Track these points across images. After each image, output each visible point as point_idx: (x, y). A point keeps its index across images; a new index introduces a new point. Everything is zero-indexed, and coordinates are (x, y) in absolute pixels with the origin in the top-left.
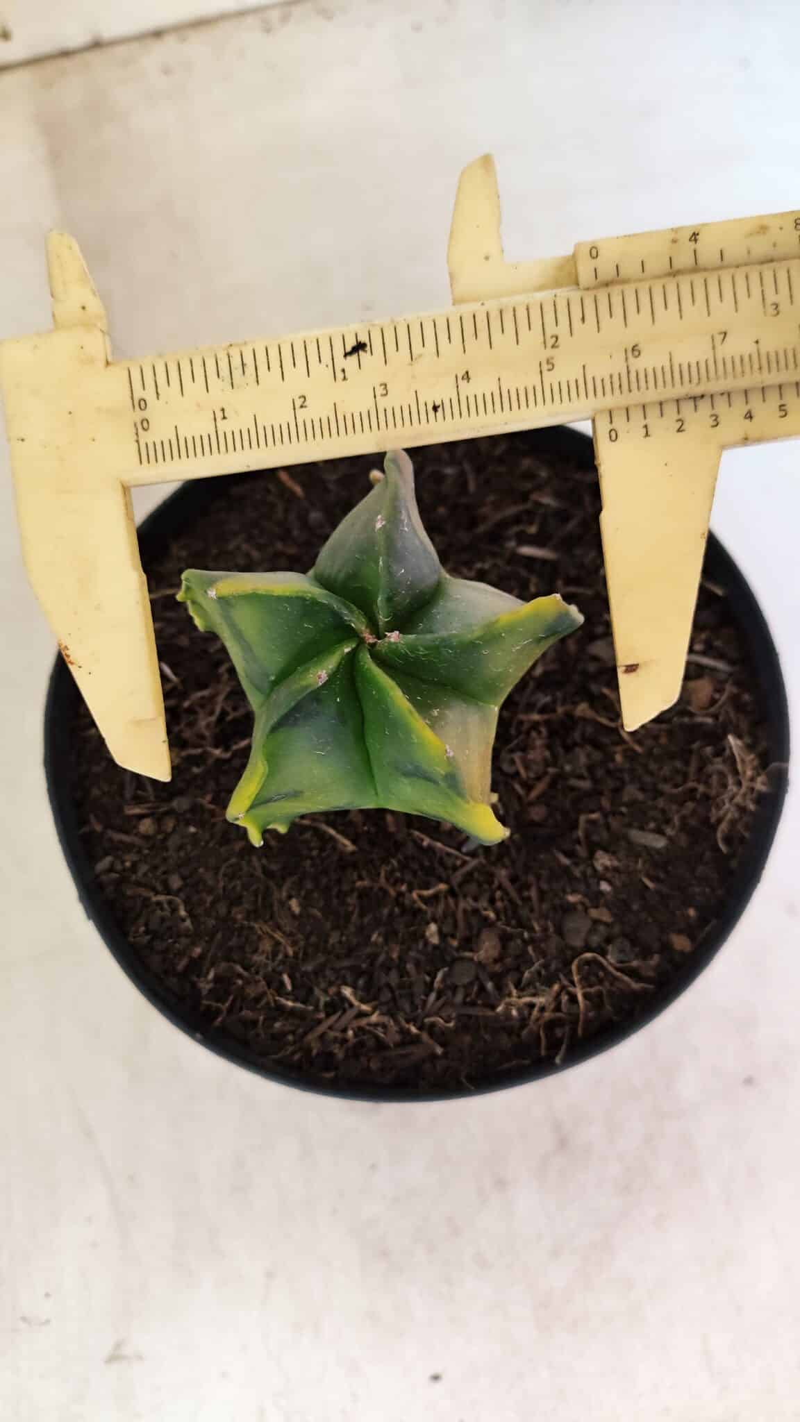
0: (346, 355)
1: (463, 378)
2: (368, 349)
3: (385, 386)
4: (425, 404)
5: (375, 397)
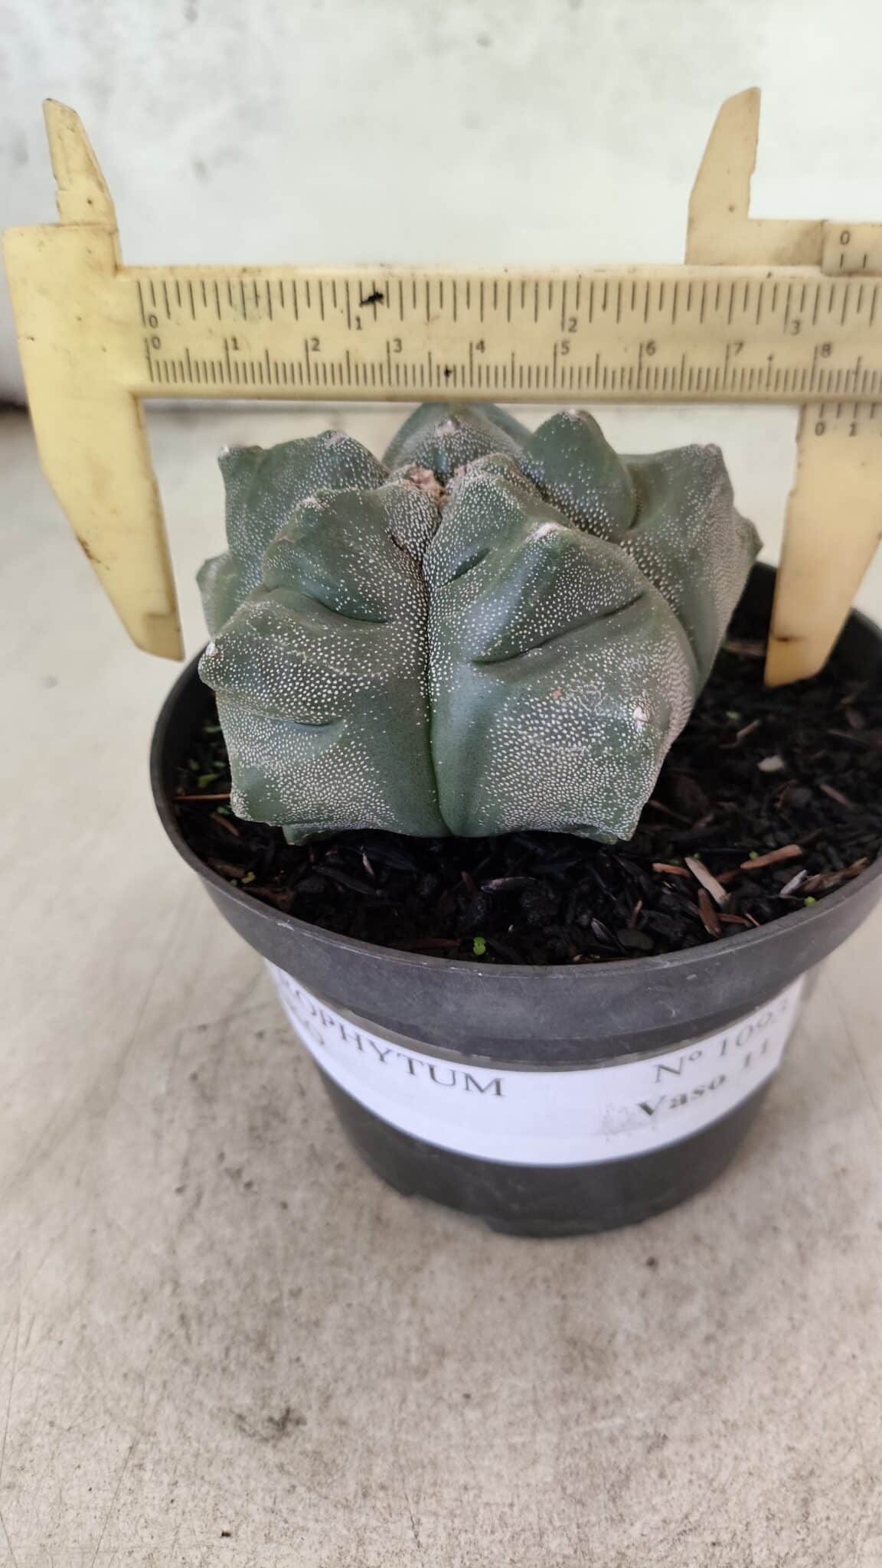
0: (363, 303)
1: (478, 348)
2: (385, 300)
3: (399, 341)
4: (438, 367)
5: (388, 351)
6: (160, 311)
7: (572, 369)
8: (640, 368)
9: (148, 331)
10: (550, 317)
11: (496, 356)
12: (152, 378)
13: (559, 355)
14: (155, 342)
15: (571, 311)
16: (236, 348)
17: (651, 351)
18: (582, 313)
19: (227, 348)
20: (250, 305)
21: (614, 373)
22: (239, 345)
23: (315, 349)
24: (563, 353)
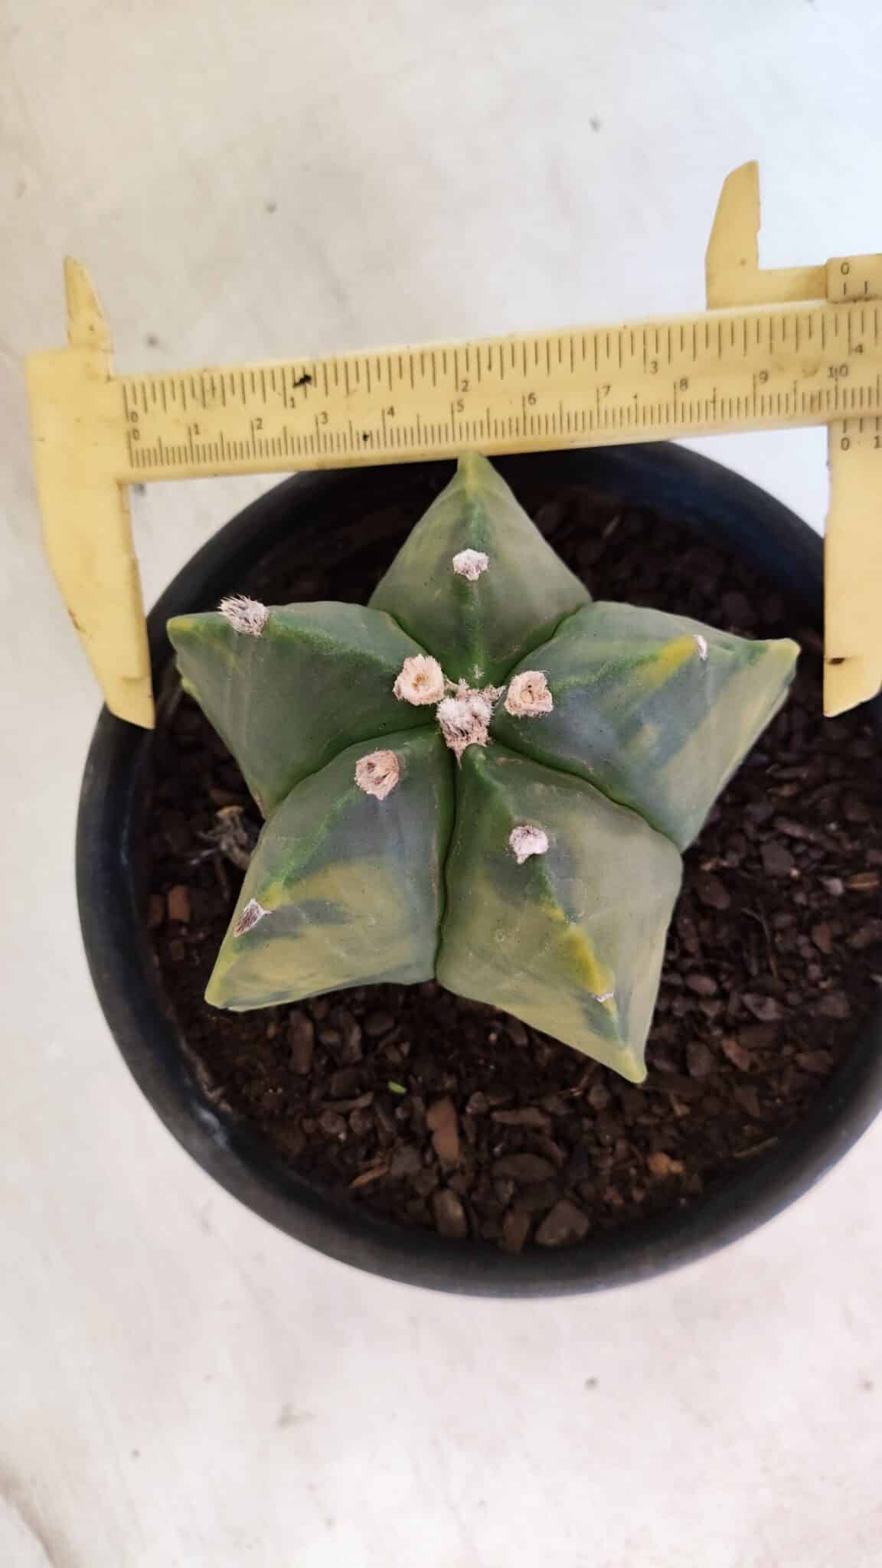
0: (296, 385)
1: (389, 413)
2: (313, 381)
3: (325, 414)
4: (358, 434)
5: (317, 424)
6: (139, 408)
7: (467, 424)
8: (525, 418)
9: (130, 425)
10: (446, 380)
11: (404, 419)
12: (132, 465)
13: (456, 413)
14: (135, 434)
15: (463, 374)
16: (197, 433)
17: (532, 401)
18: (472, 375)
19: (190, 434)
20: (208, 396)
21: (503, 424)
22: (200, 431)
23: (259, 427)
24: (460, 411)
